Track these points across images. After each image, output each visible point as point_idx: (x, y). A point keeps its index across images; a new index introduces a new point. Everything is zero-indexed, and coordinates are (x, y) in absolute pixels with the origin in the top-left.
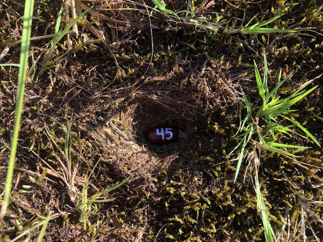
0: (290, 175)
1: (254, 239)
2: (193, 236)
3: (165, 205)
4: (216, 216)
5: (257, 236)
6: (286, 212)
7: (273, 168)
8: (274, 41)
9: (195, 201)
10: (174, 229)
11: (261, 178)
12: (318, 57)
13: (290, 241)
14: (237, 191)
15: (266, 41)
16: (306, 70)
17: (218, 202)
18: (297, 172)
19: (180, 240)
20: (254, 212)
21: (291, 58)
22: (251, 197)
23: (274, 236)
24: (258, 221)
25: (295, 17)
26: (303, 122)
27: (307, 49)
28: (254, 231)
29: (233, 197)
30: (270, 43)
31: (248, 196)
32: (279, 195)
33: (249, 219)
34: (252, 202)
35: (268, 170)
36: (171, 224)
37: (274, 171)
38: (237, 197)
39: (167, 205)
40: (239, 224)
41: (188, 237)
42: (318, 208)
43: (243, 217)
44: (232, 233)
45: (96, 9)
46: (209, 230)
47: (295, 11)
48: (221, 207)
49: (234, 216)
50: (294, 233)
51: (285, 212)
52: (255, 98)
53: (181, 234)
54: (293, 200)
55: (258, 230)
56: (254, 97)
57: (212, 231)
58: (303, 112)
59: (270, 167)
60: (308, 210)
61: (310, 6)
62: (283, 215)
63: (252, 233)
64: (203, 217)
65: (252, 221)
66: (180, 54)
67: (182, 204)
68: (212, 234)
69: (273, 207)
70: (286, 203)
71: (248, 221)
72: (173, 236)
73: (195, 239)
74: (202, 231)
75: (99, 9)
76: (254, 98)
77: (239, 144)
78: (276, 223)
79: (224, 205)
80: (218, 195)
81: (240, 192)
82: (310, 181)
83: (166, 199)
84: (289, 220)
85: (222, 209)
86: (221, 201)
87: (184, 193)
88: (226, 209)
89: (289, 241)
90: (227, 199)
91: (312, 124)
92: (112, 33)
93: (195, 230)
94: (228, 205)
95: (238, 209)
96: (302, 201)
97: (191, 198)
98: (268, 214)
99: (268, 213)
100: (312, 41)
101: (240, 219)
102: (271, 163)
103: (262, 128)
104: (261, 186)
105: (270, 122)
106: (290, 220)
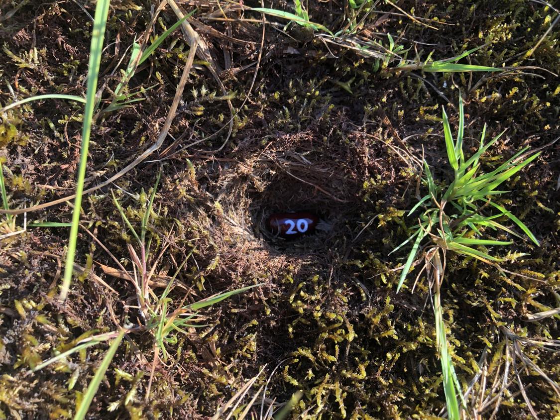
0: (492, 296)
1: (427, 394)
2: (328, 382)
3: (288, 331)
4: (369, 355)
5: (432, 391)
6: (482, 357)
7: (466, 285)
8: (478, 84)
9: (336, 325)
10: (300, 371)
11: (445, 300)
12: (551, 113)
13: (486, 400)
14: (405, 318)
15: (467, 83)
16: (530, 131)
17: (374, 332)
18: (504, 293)
19: (308, 388)
20: (430, 352)
21: (507, 113)
22: (426, 327)
23: (460, 391)
24: (436, 368)
25: (515, 48)
26: (520, 215)
27: (533, 98)
28: (428, 382)
29: (398, 327)
30: (472, 86)
31: (422, 324)
32: (473, 329)
33: (422, 364)
34: (427, 335)
35: (458, 288)
36: (296, 360)
37: (468, 289)
38: (405, 327)
39: (290, 330)
40: (406, 370)
41: (321, 383)
42: (535, 353)
43: (412, 360)
44: (391, 381)
45: (203, 17)
46: (355, 375)
47: (517, 39)
48: (377, 339)
49: (398, 356)
50: (492, 389)
51: (480, 356)
52: (445, 171)
53: (310, 378)
54: (495, 338)
55: (435, 381)
56: (442, 170)
57: (360, 377)
58: (521, 199)
59: (462, 283)
60: (517, 353)
61: (542, 31)
62: (477, 359)
63: (425, 384)
64: (347, 354)
65: (427, 366)
66: (328, 95)
67: (315, 330)
68: (360, 381)
69: (462, 346)
70: (483, 341)
71: (420, 366)
72: (298, 381)
73: (331, 387)
74: (344, 376)
75: (206, 18)
76: (442, 172)
77: (411, 238)
78: (465, 371)
79: (383, 335)
80: (373, 319)
81: (411, 320)
82: (525, 309)
83: (290, 321)
84: (486, 367)
85: (379, 343)
86: (378, 330)
87: (320, 314)
88: (386, 345)
89: (484, 400)
90: (387, 328)
91: (535, 219)
92: (225, 57)
93: (333, 373)
94: (388, 336)
95: (405, 344)
96: (510, 339)
97: (329, 323)
98: (451, 355)
99: (453, 353)
100: (542, 88)
101: (407, 364)
102: (464, 277)
103: (451, 218)
104: (445, 312)
105: (465, 210)
106: (488, 369)
